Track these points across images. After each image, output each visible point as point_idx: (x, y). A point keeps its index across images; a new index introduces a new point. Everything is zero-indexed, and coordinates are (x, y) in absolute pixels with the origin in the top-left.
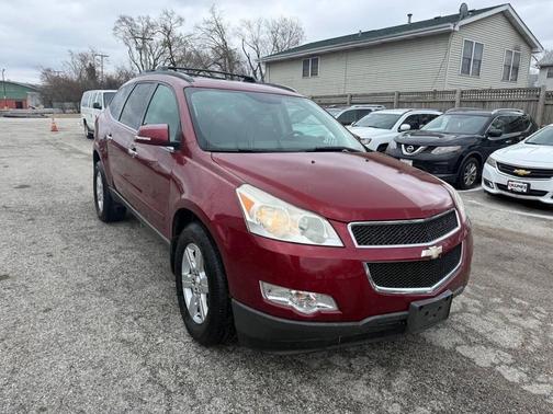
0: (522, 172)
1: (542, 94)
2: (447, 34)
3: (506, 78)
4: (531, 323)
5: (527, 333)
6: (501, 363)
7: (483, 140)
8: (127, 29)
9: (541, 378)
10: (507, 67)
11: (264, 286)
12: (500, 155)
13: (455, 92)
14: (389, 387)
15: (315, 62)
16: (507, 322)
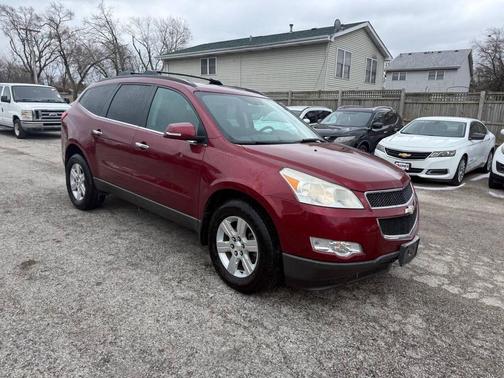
0: (405, 155)
1: (403, 94)
2: (325, 44)
3: (367, 80)
4: (449, 258)
5: (448, 264)
6: (443, 284)
7: (369, 131)
8: (8, 19)
9: (469, 289)
10: (368, 72)
11: (313, 240)
12: (386, 142)
13: (337, 92)
14: (386, 305)
15: (212, 61)
16: (434, 259)
